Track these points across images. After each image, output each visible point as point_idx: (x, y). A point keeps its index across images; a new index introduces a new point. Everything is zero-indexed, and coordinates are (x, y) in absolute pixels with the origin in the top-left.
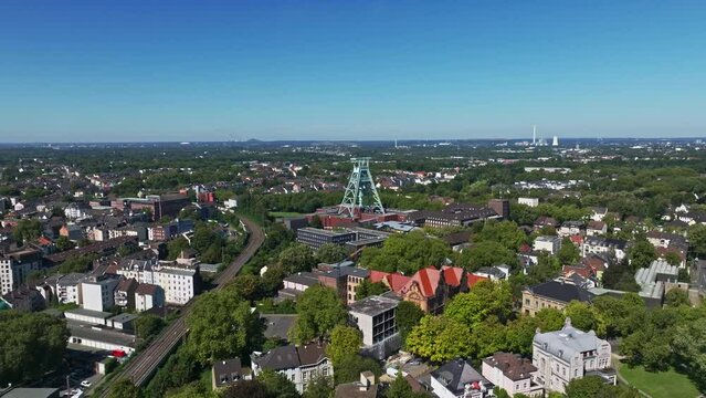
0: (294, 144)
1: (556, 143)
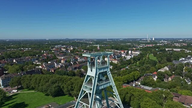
0: (78, 40)
1: (153, 39)
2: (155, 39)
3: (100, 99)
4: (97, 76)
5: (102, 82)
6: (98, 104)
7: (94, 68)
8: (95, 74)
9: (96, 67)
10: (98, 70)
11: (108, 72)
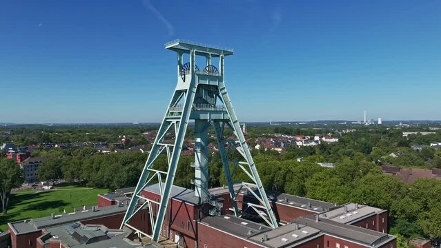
1: (380, 123)
2: (382, 122)
3: (203, 143)
4: (195, 90)
5: (207, 107)
6: (199, 154)
7: (189, 73)
8: (191, 85)
9: (193, 71)
10: (197, 78)
11: (221, 90)
